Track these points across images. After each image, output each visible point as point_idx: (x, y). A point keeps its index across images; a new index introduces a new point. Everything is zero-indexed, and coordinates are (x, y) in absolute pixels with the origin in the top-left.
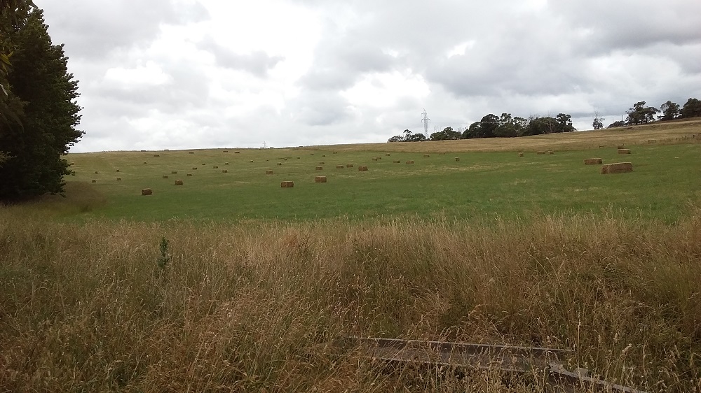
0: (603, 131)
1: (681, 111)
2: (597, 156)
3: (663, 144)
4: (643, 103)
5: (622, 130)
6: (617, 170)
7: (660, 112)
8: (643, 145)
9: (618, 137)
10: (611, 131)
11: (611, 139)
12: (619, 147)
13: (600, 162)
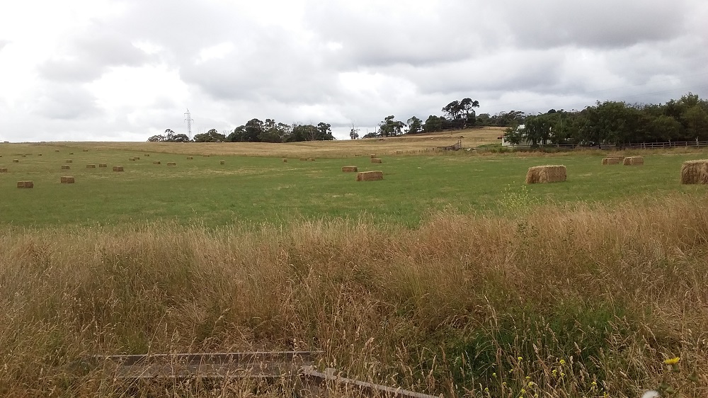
0: (358, 141)
1: (424, 126)
2: (353, 165)
3: (408, 155)
4: (393, 117)
5: (375, 141)
6: (370, 177)
7: (406, 126)
8: (391, 155)
9: (372, 148)
10: (366, 141)
11: (365, 149)
12: (372, 157)
13: (356, 170)
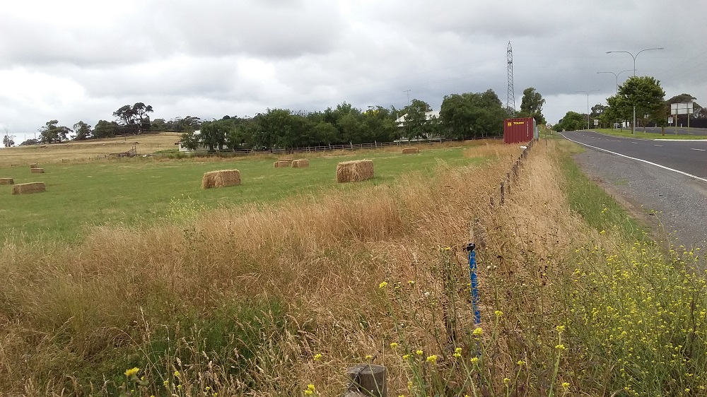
0: (15, 149)
1: (93, 132)
2: (8, 176)
3: (77, 163)
4: (56, 122)
5: (35, 148)
6: (29, 190)
7: (72, 131)
8: (58, 164)
9: (32, 156)
10: (24, 149)
11: (23, 158)
12: (32, 167)
13: (12, 182)
